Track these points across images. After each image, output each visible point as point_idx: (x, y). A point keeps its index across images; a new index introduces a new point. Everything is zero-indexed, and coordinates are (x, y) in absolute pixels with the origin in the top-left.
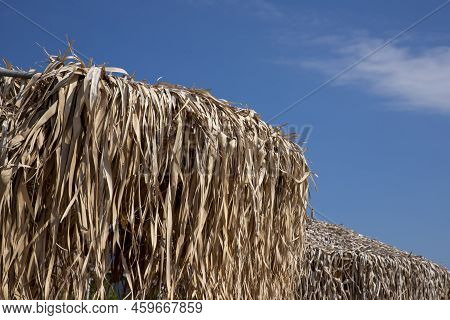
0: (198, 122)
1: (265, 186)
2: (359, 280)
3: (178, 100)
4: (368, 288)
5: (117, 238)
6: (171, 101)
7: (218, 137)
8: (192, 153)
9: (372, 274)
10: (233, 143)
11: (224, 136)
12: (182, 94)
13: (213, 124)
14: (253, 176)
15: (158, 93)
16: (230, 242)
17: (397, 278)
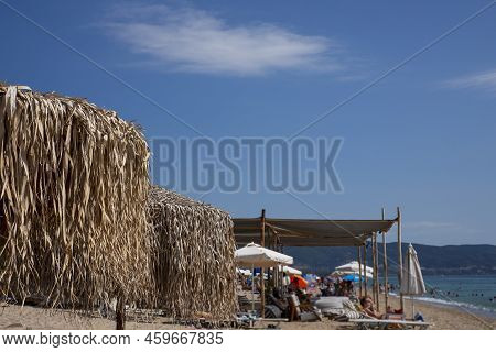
0: (82, 123)
1: (127, 166)
2: (166, 224)
3: (67, 107)
4: (173, 230)
5: (34, 209)
6: (62, 108)
7: (96, 134)
8: (79, 145)
9: (176, 219)
10: (106, 137)
11: (99, 133)
12: (70, 104)
13: (92, 125)
14: (119, 159)
15: (53, 102)
16: (106, 205)
17: (194, 221)
